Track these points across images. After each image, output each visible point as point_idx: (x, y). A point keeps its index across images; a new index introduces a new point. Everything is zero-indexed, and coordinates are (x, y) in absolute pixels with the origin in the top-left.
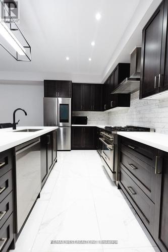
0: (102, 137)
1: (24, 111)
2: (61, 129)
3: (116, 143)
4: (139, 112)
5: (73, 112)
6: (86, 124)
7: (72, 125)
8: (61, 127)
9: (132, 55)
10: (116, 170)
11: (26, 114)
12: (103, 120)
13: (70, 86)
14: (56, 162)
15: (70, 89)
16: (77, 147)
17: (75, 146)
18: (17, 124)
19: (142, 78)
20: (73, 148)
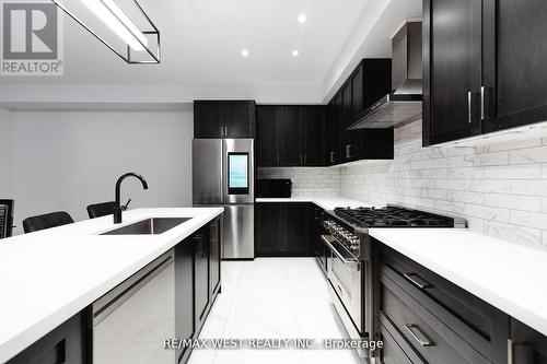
0: (327, 233)
1: (140, 178)
2: (234, 209)
3: (367, 258)
4: (420, 174)
5: (260, 169)
6: (289, 197)
7: (258, 200)
8: (233, 204)
9: (396, 41)
10: (369, 329)
11: (145, 187)
12: (327, 185)
13: (252, 113)
14: (220, 292)
15: (252, 119)
16: (268, 249)
17: (264, 249)
18: (125, 208)
19: (427, 94)
20: (258, 254)
